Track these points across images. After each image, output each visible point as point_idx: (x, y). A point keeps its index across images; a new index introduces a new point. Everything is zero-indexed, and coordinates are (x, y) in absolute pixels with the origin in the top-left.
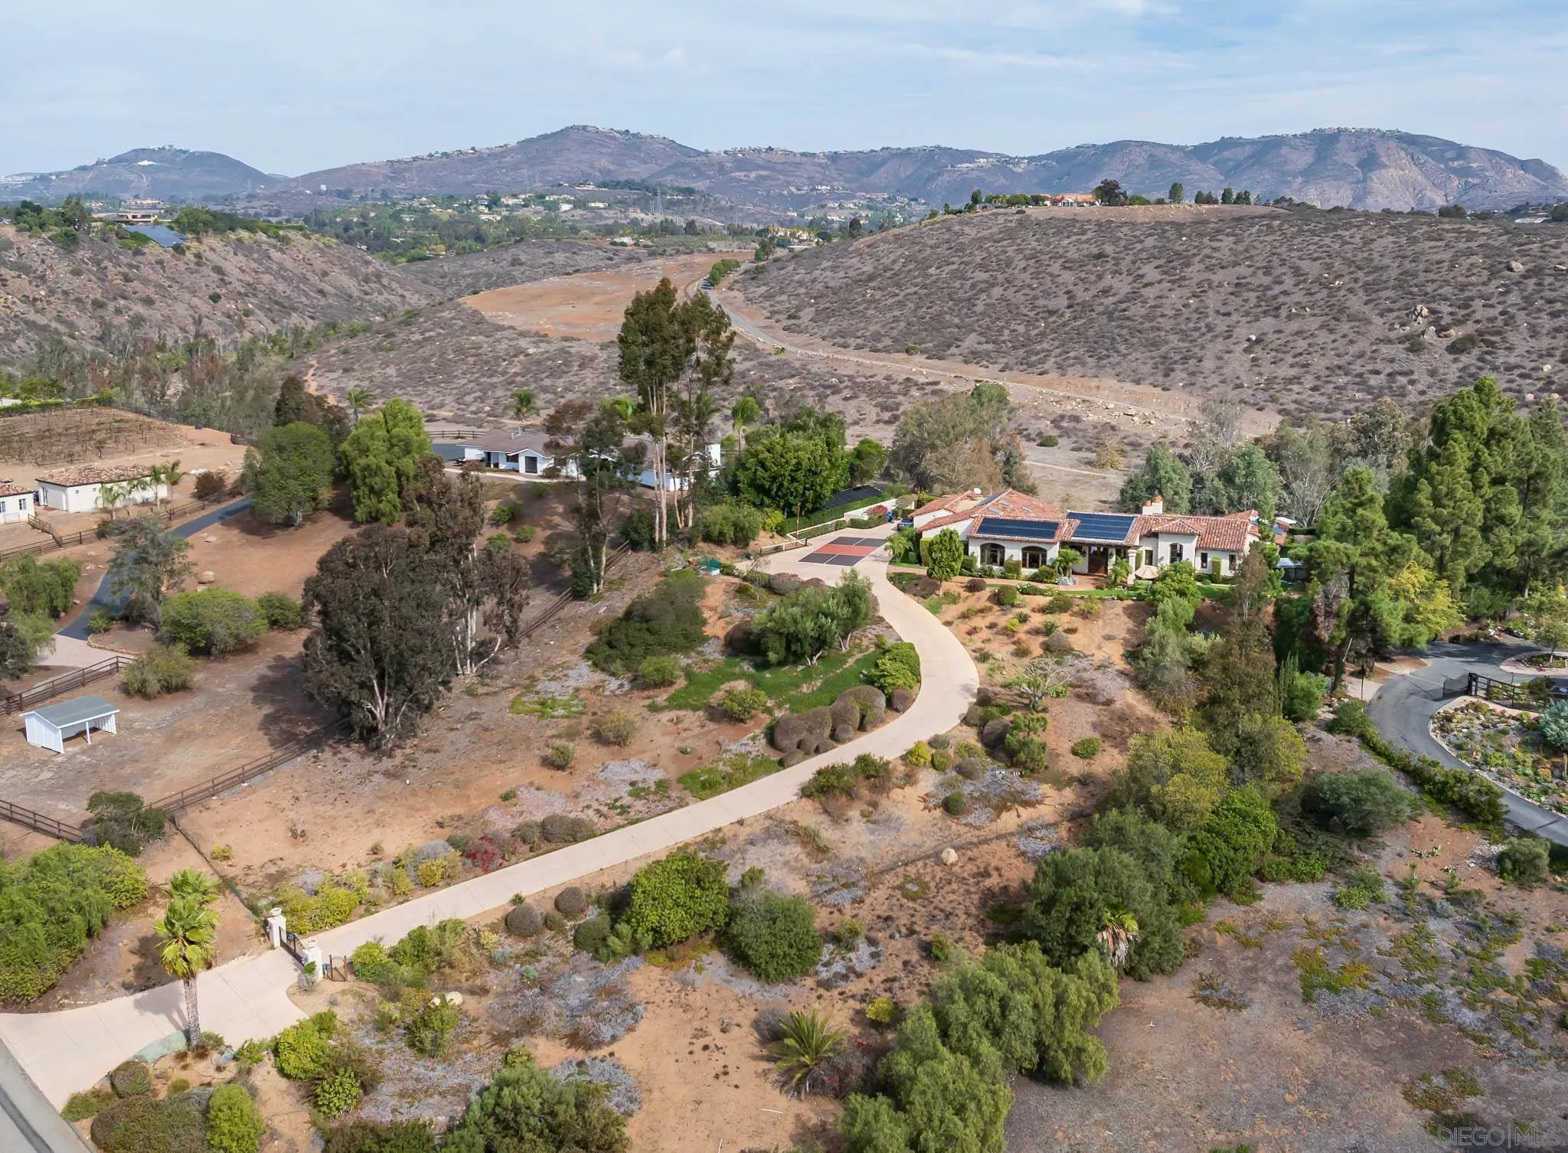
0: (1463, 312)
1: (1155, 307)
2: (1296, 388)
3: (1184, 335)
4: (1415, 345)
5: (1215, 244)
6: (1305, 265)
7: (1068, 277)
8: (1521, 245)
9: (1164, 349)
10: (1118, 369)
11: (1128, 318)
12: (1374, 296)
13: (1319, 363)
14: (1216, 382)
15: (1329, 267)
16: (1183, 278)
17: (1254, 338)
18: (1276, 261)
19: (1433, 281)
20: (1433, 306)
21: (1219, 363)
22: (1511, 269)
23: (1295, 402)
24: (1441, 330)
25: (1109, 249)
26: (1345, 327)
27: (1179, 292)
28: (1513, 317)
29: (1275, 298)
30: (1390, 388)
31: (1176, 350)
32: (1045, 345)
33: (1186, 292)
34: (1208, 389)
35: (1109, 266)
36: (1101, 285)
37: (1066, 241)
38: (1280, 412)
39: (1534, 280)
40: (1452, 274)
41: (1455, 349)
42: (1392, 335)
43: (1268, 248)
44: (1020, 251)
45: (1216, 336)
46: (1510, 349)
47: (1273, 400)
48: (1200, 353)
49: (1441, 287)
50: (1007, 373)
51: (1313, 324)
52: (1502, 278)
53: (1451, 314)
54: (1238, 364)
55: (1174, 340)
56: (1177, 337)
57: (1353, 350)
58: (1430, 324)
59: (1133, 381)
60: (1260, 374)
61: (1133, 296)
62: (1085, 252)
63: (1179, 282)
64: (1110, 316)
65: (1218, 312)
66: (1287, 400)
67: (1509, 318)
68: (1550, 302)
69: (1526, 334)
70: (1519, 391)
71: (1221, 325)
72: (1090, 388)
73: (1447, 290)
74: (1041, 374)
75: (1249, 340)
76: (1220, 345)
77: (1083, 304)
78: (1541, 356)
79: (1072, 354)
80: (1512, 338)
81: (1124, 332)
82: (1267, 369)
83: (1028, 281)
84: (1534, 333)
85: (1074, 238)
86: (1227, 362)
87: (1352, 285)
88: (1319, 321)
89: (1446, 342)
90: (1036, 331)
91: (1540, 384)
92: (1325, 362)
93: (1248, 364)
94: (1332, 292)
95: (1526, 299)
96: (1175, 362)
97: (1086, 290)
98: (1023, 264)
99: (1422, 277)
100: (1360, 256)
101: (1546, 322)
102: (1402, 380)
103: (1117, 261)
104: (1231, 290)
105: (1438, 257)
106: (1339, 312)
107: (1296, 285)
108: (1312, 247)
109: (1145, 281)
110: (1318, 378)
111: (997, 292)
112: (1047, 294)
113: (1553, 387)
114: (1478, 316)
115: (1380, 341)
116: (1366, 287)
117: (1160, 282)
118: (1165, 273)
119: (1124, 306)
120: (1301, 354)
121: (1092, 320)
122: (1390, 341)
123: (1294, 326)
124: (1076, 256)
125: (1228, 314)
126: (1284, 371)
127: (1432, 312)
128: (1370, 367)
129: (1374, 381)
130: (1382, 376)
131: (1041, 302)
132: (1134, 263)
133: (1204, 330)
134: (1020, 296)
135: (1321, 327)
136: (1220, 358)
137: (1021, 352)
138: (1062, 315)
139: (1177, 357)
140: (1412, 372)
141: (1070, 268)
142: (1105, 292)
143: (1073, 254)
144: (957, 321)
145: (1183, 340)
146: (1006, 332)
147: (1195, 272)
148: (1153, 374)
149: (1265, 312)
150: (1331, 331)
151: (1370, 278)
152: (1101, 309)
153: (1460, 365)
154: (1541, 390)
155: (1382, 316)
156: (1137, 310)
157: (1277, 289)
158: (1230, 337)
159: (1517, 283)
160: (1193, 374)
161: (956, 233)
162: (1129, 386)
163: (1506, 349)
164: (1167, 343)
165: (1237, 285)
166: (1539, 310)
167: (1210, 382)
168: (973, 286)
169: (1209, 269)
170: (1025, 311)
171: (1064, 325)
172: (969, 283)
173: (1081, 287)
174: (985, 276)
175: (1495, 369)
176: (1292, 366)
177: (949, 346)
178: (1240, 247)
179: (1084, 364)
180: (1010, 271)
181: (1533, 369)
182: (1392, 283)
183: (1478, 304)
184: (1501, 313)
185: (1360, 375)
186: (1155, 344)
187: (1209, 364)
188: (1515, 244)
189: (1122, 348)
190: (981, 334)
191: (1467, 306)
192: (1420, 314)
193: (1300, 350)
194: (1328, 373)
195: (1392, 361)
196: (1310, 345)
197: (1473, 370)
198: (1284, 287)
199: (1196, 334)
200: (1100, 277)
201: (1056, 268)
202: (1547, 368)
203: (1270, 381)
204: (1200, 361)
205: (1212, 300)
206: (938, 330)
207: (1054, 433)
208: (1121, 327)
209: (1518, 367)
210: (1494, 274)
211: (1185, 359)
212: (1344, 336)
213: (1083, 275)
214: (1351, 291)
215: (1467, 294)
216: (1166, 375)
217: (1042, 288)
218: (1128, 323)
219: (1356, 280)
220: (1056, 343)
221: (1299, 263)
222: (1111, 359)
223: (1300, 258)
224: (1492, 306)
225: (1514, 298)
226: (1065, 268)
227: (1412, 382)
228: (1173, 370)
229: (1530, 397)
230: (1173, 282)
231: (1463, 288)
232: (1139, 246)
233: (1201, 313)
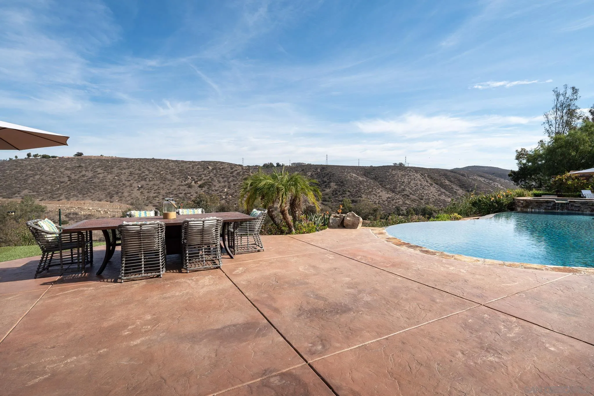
0: (200, 178)
1: (103, 179)
2: (157, 199)
3: (115, 187)
4: (190, 186)
5: (120, 164)
6: (151, 168)
7: (68, 172)
8: (208, 163)
9: (108, 191)
10: (92, 197)
11: (93, 183)
12: (174, 175)
13: (163, 192)
14: (130, 199)
15: (158, 169)
16: (112, 172)
17: (140, 186)
18: (142, 168)
19: (189, 171)
20: (192, 176)
21: (130, 194)
22: (208, 168)
23: (158, 203)
24: (195, 182)
25: (83, 165)
26: (168, 183)
27: (111, 175)
28: (213, 179)
29: (144, 176)
30: (186, 197)
31: (113, 191)
32: (60, 192)
33: (114, 175)
34: (127, 201)
35: (84, 169)
36: (81, 174)
37: (66, 163)
38: (154, 206)
39: (215, 170)
40: (194, 170)
41: (200, 186)
42: (182, 184)
43: (138, 165)
44: (47, 165)
45: (127, 186)
46: (215, 186)
47: (151, 203)
48: (122, 191)
49: (192, 172)
50: (43, 201)
51: (158, 182)
52: (207, 170)
53: (197, 178)
54: (136, 193)
55: (112, 188)
56: (113, 187)
57: (172, 188)
58: (193, 181)
59: (98, 200)
60: (145, 196)
61: (95, 177)
62: (74, 166)
63: (111, 173)
64: (86, 182)
65: (126, 180)
66: (155, 202)
67: (212, 179)
68: (221, 175)
69: (218, 182)
70: (221, 196)
71: (128, 184)
72: (81, 204)
73: (193, 173)
74: (59, 201)
75: (138, 187)
76: (128, 189)
77: (75, 180)
78: (223, 187)
79: (72, 194)
80: (215, 183)
81: (92, 186)
82: (146, 195)
83: (51, 174)
84: (219, 182)
85: (69, 162)
86: (132, 193)
87: (166, 173)
88: (159, 181)
89: (198, 185)
90: (56, 188)
91: (225, 194)
92: (165, 192)
93: (140, 194)
94: (161, 175)
95: (214, 174)
96: (114, 194)
97: (75, 176)
98: (49, 169)
99: (186, 170)
100: (166, 166)
101: (222, 180)
102: (189, 195)
103: (86, 168)
104: (128, 175)
105: (188, 166)
106: (165, 179)
107: (150, 173)
108: (152, 165)
109: (98, 173)
110: (163, 196)
111: (37, 177)
112: (59, 177)
113: (229, 194)
114: (204, 179)
115: (179, 185)
116: (170, 173)
117: (103, 173)
118: (105, 171)
119: (91, 179)
120: (156, 190)
121: (79, 184)
122: (182, 185)
123: (152, 183)
124: (70, 167)
125: (129, 181)
126: (152, 195)
127: (192, 178)
128: (179, 192)
129: (180, 195)
130: (183, 194)
131: (57, 179)
132: (93, 168)
133: (122, 185)
134: (48, 178)
135: (161, 183)
136: (130, 192)
137: (49, 195)
138: (66, 183)
139: (114, 193)
140: (191, 193)
141: (69, 170)
142: (83, 176)
143: (69, 166)
144: (19, 186)
145: (115, 188)
146: (42, 189)
147: (115, 170)
148: (106, 198)
149: (141, 180)
150: (164, 184)
151: (171, 171)
152: (82, 180)
153: (203, 190)
154: (226, 195)
155: (178, 179)
156: (96, 180)
157: (144, 174)
158: (132, 186)
159: (211, 171)
160: (121, 197)
161: (19, 163)
162: (97, 202)
163: (214, 186)
164: (109, 189)
165: (130, 173)
166: (219, 177)
167: (127, 199)
168: (26, 176)
169: (119, 169)
170: (50, 182)
171: (67, 186)
172: (25, 175)
173: (73, 175)
174: (33, 172)
175: (213, 191)
176: (154, 193)
177: (15, 194)
178: (129, 164)
179: (77, 197)
180: (43, 171)
181: (222, 190)
182: (178, 172)
183: (203, 176)
184: (210, 178)
185: (176, 194)
186: (105, 189)
187: (126, 194)
188: (207, 163)
189: (93, 191)
190: (30, 190)
191: (200, 177)
192: (189, 178)
193: (156, 189)
194: (166, 194)
195: (184, 190)
196: (158, 187)
197: (207, 192)
198: (146, 174)
199: (120, 186)
200: (80, 172)
201: (63, 170)
202: (226, 190)
203: (148, 198)
204: (123, 193)
205: (123, 177)
206: (9, 189)
207: (67, 219)
208: (91, 185)
209: (218, 190)
210: (204, 170)
211: (117, 193)
212: (169, 185)
213: (74, 172)
214: (166, 174)
215: (199, 174)
216: (111, 198)
217: (57, 175)
218: (93, 184)
219: (167, 172)
220: (64, 191)
221: (149, 168)
222: (88, 194)
223: (149, 167)
224: (207, 176)
225: (211, 174)
226: (66, 170)
227: (192, 195)
228: (113, 196)
229: (224, 197)
230: (108, 173)
231: (198, 172)
232: (94, 164)
233: (120, 181)
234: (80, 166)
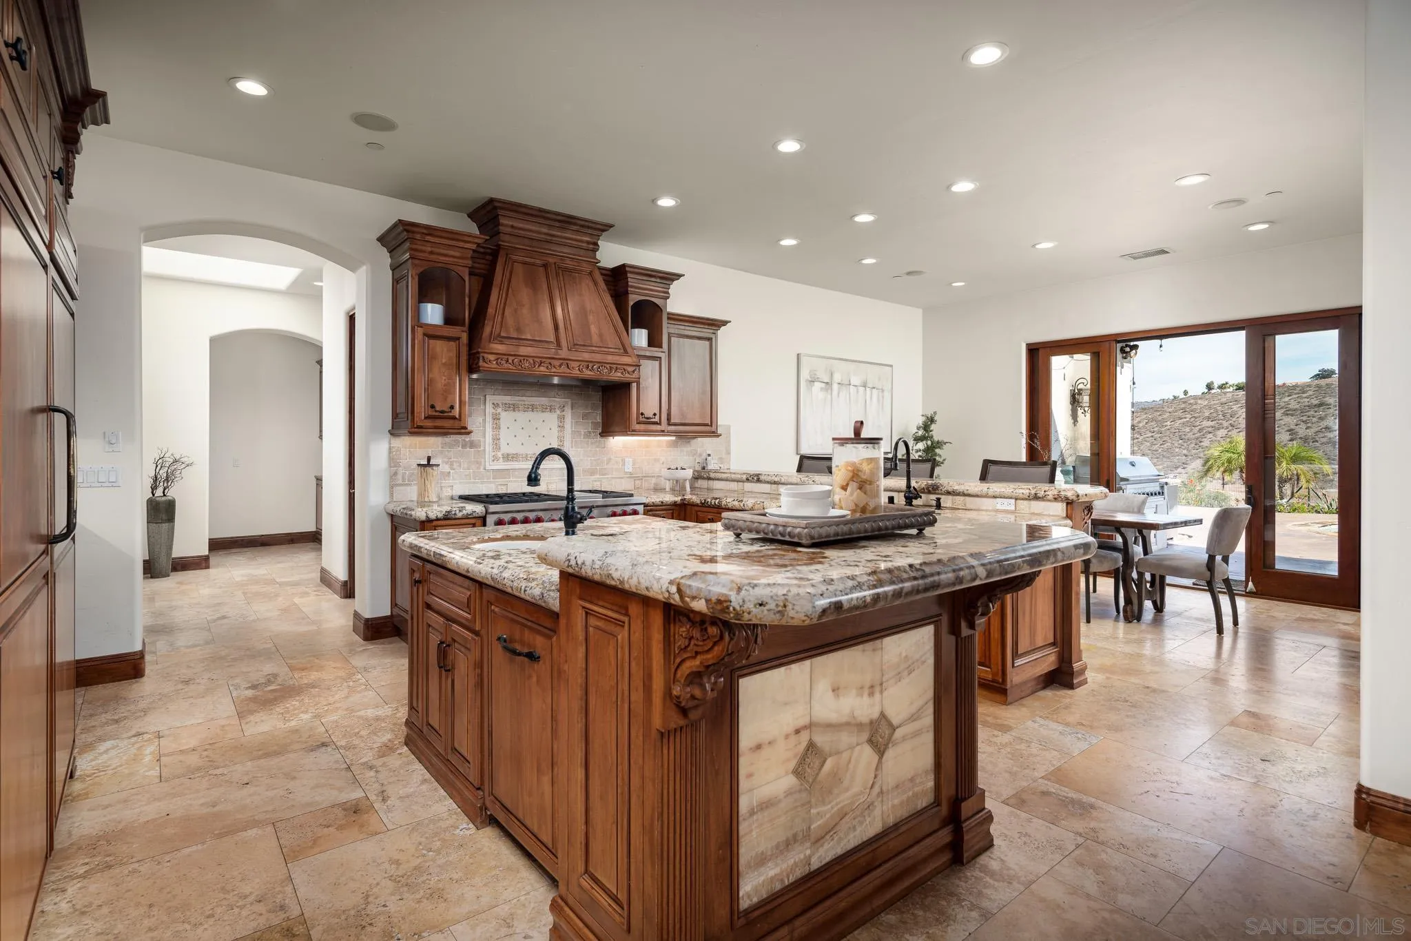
234: (1321, 405)
